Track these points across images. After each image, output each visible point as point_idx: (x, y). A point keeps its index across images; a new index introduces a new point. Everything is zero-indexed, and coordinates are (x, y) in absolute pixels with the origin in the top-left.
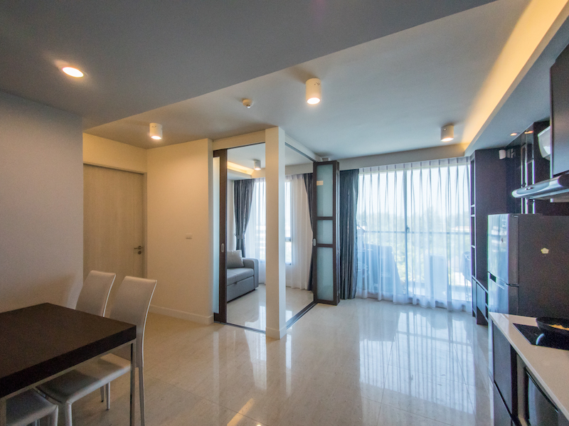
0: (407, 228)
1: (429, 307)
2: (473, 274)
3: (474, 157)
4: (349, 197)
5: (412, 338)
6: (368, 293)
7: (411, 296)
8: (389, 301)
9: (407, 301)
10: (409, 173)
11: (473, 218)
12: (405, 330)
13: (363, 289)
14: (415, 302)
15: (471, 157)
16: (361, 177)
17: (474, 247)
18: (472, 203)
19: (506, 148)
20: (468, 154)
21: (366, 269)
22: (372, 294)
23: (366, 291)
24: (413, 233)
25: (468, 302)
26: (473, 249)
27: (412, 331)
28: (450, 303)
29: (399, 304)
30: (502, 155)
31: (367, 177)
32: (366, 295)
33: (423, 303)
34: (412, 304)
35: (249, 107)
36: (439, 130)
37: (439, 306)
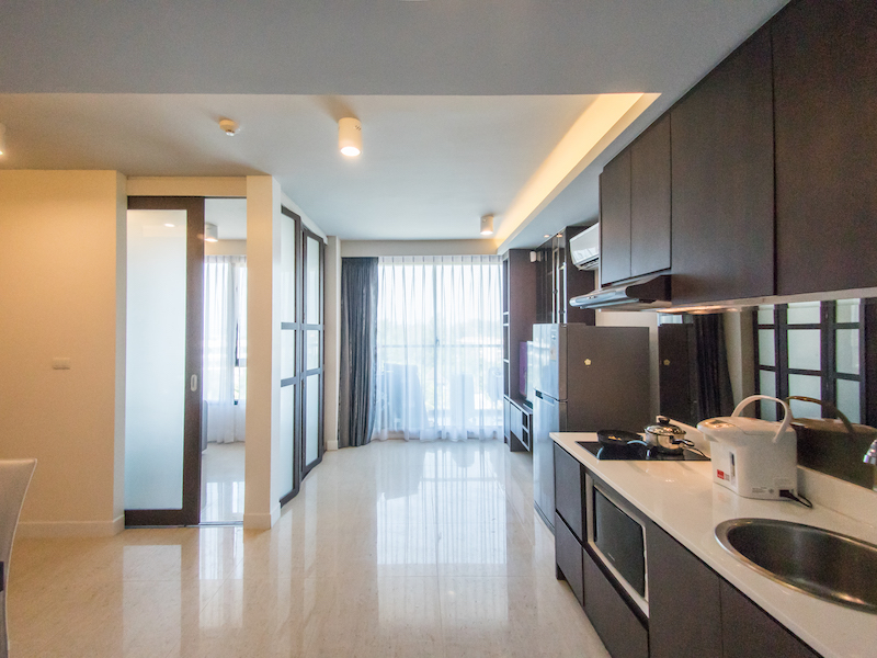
0: (437, 341)
1: (460, 440)
2: (506, 393)
3: (507, 257)
4: (365, 297)
5: (440, 484)
6: (389, 432)
7: (440, 429)
8: (415, 439)
9: (437, 436)
10: (439, 268)
11: (506, 328)
12: (433, 477)
13: (383, 428)
14: (444, 436)
15: (503, 256)
16: (380, 268)
17: (508, 361)
18: (506, 310)
19: (537, 250)
20: (501, 253)
21: (386, 400)
22: (394, 432)
23: (386, 430)
24: (443, 346)
25: (500, 427)
26: (506, 364)
27: (440, 476)
28: (482, 431)
29: (427, 441)
30: (533, 257)
31: (388, 269)
32: (385, 434)
33: (454, 437)
34: (441, 439)
35: (232, 134)
36: (479, 220)
37: (471, 437)
